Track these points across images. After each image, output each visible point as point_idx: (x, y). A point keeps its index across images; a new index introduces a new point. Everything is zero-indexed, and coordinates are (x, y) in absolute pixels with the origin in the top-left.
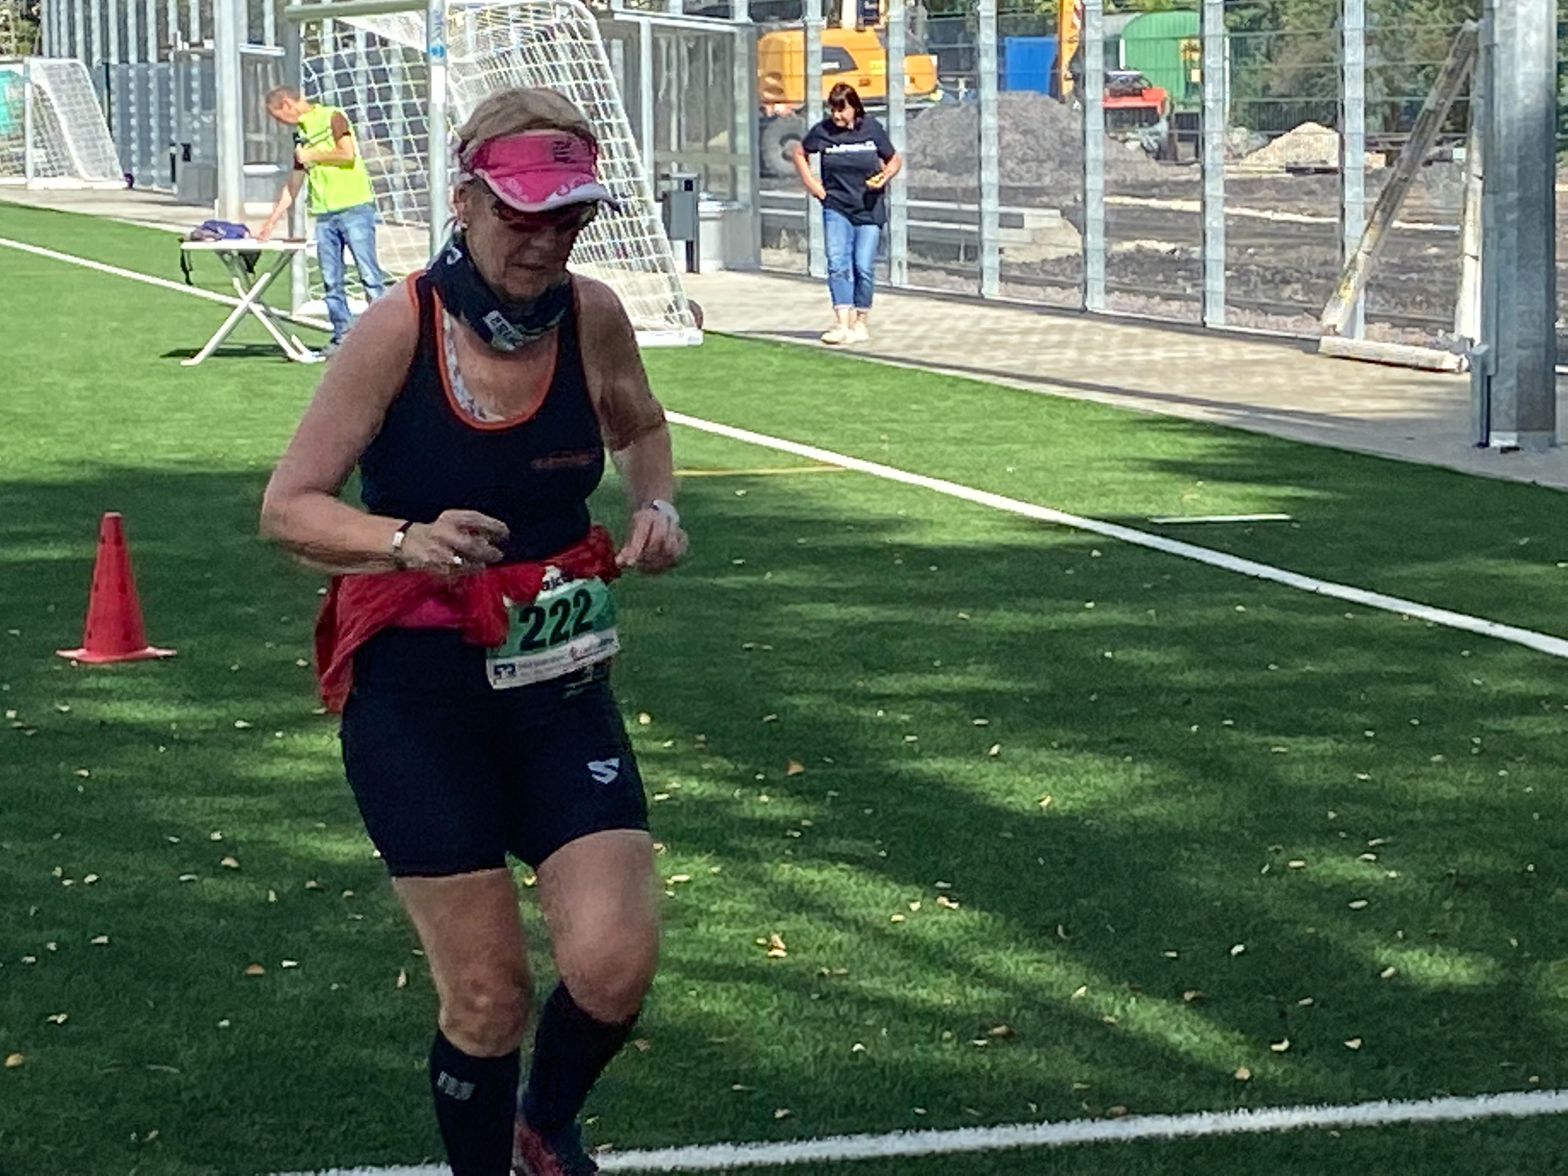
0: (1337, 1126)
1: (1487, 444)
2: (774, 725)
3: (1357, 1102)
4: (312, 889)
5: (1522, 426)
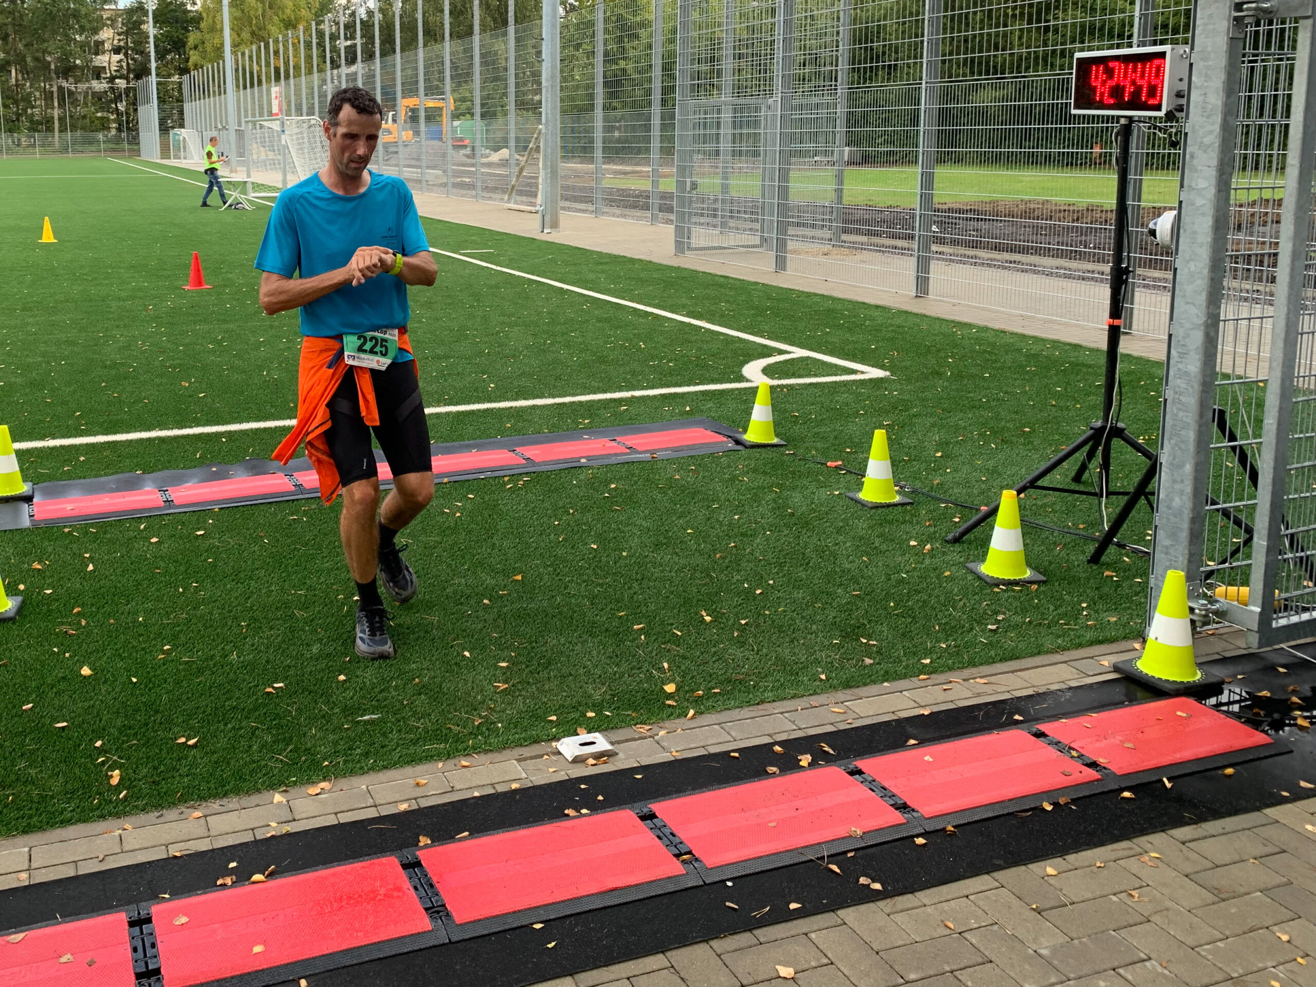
0: (495, 408)
1: (543, 232)
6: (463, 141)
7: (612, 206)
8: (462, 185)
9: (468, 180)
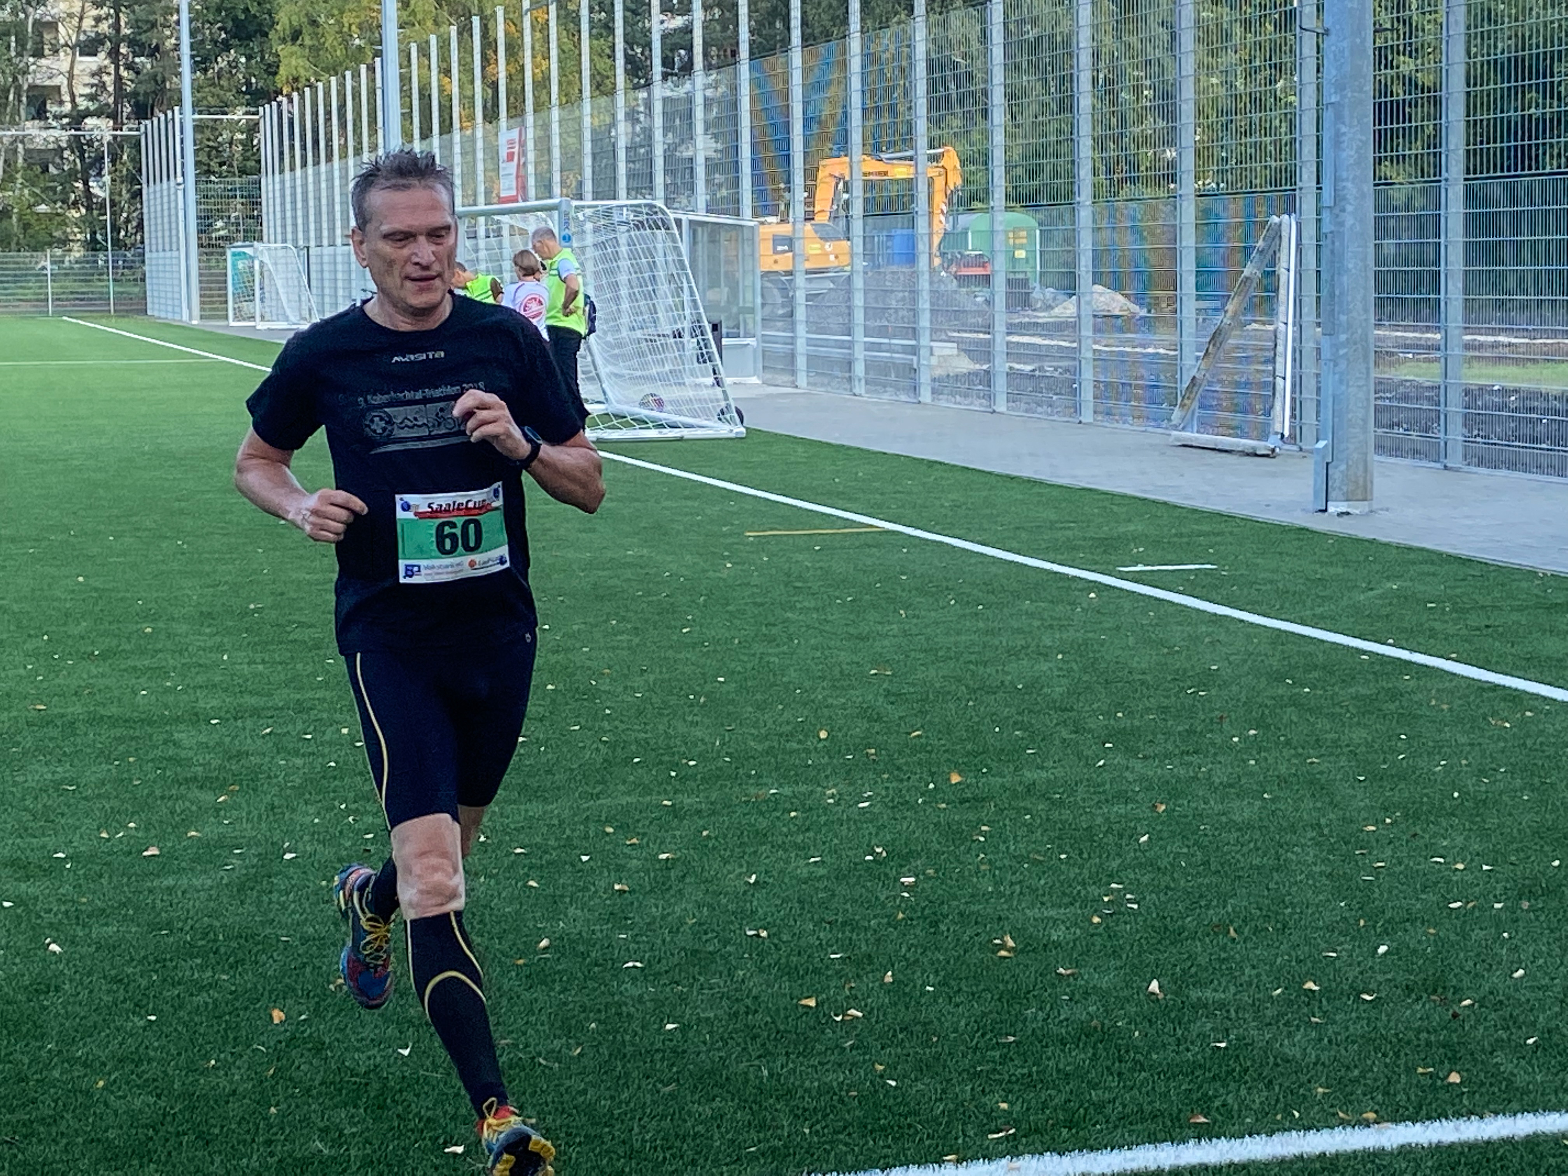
1: (1326, 510)
2: (923, 740)
4: (622, 892)
5: (1350, 497)
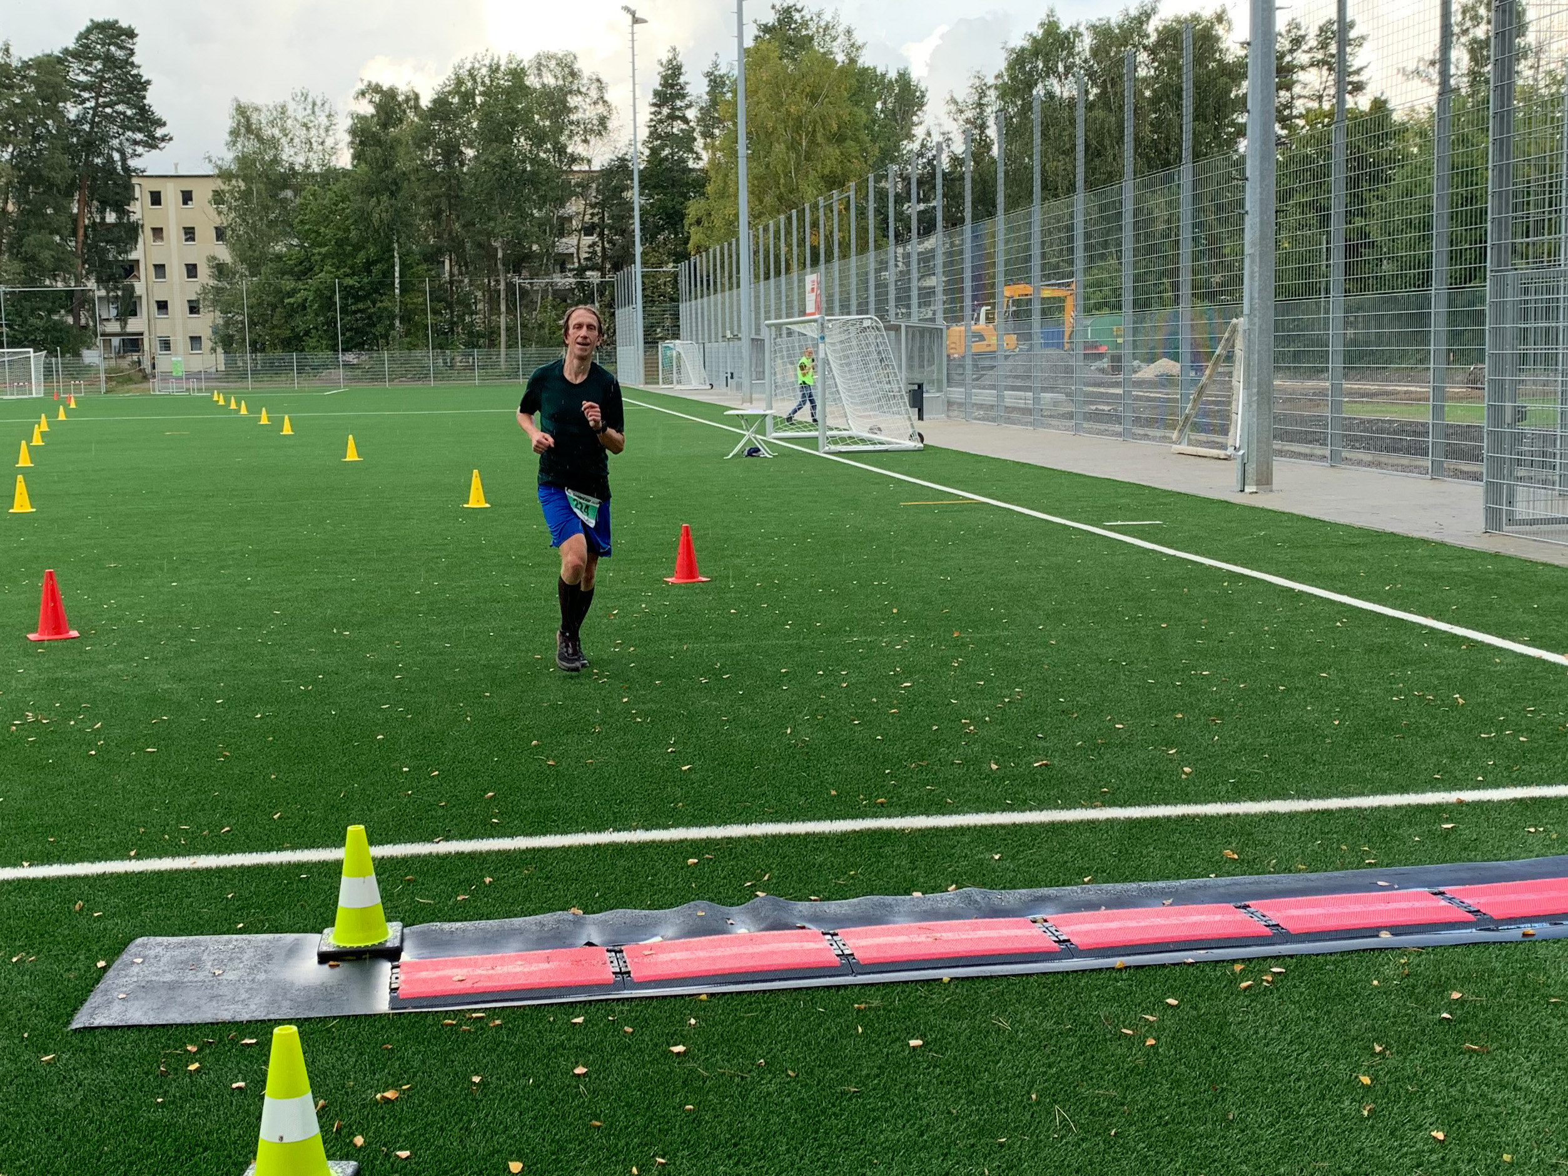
0: (1198, 816)
1: (1242, 491)
2: (948, 614)
3: (1207, 802)
5: (1258, 483)
6: (1096, 348)
7: (1353, 447)
8: (1097, 417)
9: (1106, 408)
